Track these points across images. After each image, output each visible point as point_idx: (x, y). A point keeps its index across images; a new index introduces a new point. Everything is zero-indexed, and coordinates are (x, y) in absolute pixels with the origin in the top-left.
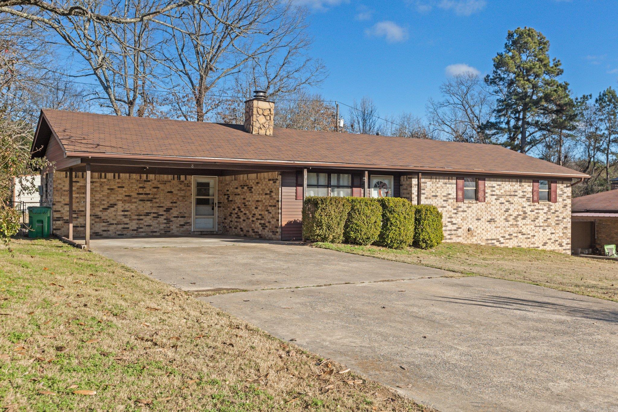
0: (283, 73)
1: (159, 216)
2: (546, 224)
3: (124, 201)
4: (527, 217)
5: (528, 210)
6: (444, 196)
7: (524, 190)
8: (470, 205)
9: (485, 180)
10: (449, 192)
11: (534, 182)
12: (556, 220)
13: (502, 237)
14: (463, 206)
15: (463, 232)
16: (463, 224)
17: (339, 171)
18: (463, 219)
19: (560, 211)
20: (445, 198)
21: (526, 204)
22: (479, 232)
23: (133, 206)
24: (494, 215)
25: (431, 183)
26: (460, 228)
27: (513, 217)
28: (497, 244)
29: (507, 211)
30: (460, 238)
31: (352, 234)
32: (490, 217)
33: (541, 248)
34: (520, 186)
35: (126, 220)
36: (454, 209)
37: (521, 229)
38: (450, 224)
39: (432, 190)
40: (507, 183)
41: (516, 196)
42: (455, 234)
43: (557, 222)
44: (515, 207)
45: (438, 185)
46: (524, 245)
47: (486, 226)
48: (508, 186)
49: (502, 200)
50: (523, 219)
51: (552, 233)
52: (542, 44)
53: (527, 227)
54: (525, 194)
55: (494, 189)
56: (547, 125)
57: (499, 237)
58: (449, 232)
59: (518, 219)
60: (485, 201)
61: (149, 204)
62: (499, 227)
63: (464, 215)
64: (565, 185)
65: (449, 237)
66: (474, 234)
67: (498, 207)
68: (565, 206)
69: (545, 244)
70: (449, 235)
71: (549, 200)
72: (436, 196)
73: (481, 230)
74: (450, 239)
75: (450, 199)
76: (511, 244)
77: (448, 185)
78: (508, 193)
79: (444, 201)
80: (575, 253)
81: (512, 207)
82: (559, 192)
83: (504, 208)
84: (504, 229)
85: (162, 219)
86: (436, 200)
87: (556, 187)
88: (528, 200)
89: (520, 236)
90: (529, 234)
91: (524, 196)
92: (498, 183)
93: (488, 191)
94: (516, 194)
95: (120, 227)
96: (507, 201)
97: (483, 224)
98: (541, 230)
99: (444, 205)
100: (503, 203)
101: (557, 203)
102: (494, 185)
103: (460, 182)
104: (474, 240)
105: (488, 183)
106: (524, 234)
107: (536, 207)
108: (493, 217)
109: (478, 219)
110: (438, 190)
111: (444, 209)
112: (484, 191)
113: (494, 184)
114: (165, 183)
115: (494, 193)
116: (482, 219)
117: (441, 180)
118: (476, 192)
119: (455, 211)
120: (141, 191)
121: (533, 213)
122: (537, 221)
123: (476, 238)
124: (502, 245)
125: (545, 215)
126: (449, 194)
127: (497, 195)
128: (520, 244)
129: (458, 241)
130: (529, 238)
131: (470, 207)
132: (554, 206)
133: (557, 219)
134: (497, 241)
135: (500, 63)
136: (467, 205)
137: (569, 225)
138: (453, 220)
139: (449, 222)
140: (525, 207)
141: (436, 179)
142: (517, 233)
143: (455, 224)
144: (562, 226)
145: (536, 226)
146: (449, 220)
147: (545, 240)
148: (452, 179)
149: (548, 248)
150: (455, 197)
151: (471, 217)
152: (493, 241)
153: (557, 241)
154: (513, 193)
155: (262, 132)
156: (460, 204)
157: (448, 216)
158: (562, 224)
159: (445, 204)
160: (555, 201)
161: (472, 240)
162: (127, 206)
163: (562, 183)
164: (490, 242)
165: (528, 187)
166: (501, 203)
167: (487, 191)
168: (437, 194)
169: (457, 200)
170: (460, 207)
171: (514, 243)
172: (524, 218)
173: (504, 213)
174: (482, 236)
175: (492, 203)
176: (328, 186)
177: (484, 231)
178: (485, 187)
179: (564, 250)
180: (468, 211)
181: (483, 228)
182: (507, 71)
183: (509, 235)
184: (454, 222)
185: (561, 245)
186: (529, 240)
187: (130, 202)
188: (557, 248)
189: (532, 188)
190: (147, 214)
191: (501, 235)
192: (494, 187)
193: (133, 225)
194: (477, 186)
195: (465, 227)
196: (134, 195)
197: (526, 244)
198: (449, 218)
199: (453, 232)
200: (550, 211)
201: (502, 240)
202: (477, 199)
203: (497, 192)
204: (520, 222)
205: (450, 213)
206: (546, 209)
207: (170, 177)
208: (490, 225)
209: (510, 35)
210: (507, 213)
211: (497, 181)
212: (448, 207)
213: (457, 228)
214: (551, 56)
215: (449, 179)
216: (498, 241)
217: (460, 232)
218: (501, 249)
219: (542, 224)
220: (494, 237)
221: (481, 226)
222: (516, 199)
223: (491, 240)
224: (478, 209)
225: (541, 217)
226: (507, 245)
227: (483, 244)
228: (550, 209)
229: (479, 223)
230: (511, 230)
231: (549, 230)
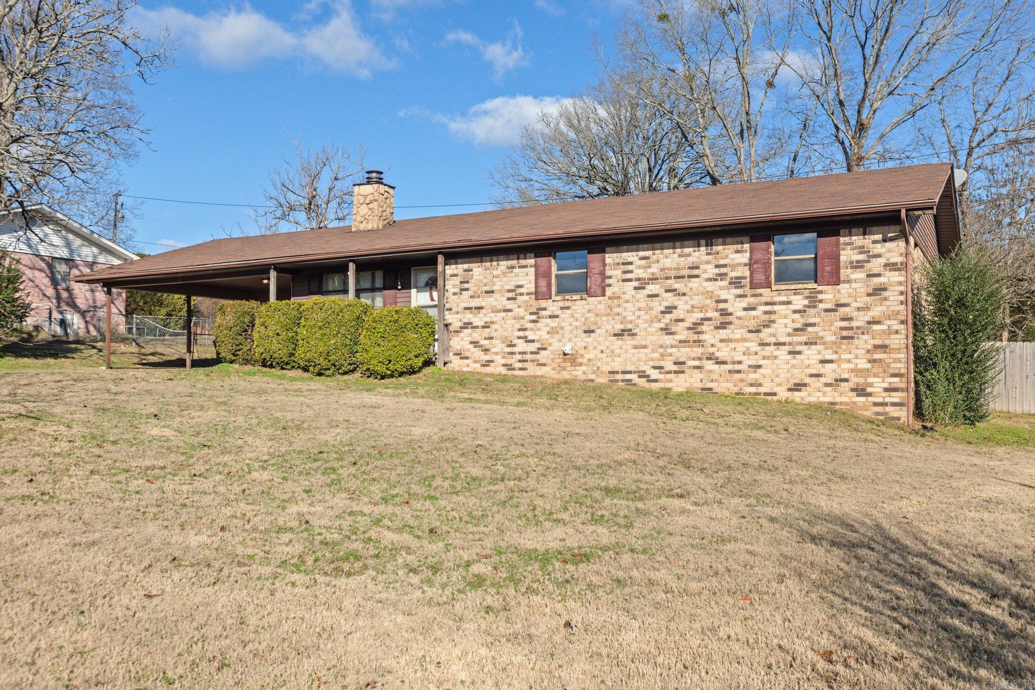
2: (803, 339)
4: (730, 323)
5: (736, 307)
6: (510, 291)
7: (722, 262)
8: (567, 304)
9: (604, 252)
10: (520, 283)
11: (752, 241)
12: (842, 329)
13: (655, 368)
14: (552, 306)
15: (552, 356)
16: (551, 341)
18: (552, 332)
19: (854, 305)
20: (511, 295)
21: (729, 294)
22: (591, 356)
24: (631, 322)
25: (480, 269)
26: (545, 349)
27: (687, 324)
28: (642, 382)
29: (669, 310)
30: (543, 368)
32: (622, 327)
33: (783, 394)
34: (708, 254)
36: (531, 314)
37: (711, 350)
38: (521, 341)
39: (484, 281)
40: (666, 251)
41: (697, 276)
42: (532, 361)
43: (845, 333)
44: (693, 302)
45: (495, 272)
46: (725, 386)
47: (607, 343)
49: (652, 288)
50: (716, 328)
51: (823, 362)
53: (733, 345)
54: (723, 270)
55: (630, 267)
57: (644, 368)
58: (519, 357)
59: (704, 328)
60: (604, 295)
62: (645, 347)
63: (554, 323)
64: (879, 237)
65: (520, 365)
66: (579, 360)
67: (643, 305)
68: (878, 291)
69: (798, 387)
70: (520, 361)
71: (817, 279)
72: (492, 292)
73: (598, 352)
74: (521, 369)
75: (521, 294)
76: (679, 384)
77: (516, 270)
78: (672, 273)
79: (509, 299)
81: (682, 305)
82: (847, 255)
83: (658, 306)
84: (661, 350)
86: (491, 299)
87: (838, 244)
88: (736, 283)
89: (709, 365)
90: (740, 363)
91: (720, 275)
92: (642, 254)
93: (617, 273)
94: (696, 272)
96: (667, 291)
97: (602, 339)
98: (782, 353)
99: (509, 307)
100: (657, 296)
101: (844, 287)
102: (630, 260)
104: (579, 373)
105: (611, 258)
106: (724, 363)
107: (763, 299)
108: (630, 326)
109: (589, 332)
110: (495, 280)
111: (510, 314)
112: (602, 274)
113: (631, 256)
115: (629, 276)
116: (598, 331)
117: (501, 263)
119: (534, 317)
121: (753, 313)
122: (767, 331)
123: (584, 368)
124: (655, 386)
125: (797, 316)
126: (520, 286)
127: (638, 279)
128: (709, 385)
129: (539, 373)
130: (739, 372)
131: (568, 308)
132: (828, 295)
133: (845, 324)
134: (640, 377)
136: (561, 304)
138: (527, 333)
139: (519, 338)
140: (726, 301)
141: (491, 261)
142: (700, 359)
143: (533, 341)
144: (865, 342)
145: (763, 344)
146: (521, 334)
147: (799, 376)
148: (525, 258)
149: (815, 394)
150: (533, 290)
151: (570, 328)
152: (628, 376)
153: (846, 380)
154: (686, 272)
156: (543, 303)
157: (518, 326)
158: (865, 337)
159: (510, 305)
160: (835, 280)
161: (575, 373)
163: (864, 234)
164: (620, 377)
165: (735, 254)
166: (649, 296)
167: (608, 273)
168: (494, 288)
169: (537, 295)
170: (545, 309)
171: (693, 380)
172: (723, 326)
173: (660, 316)
174: (599, 364)
175: (626, 297)
177: (604, 355)
178: (604, 265)
179: (876, 404)
180: (562, 316)
181: (604, 348)
183: (675, 363)
184: (530, 338)
185: (861, 391)
186: (737, 376)
188: (844, 397)
189: (748, 255)
191: (652, 363)
192: (631, 263)
195: (556, 347)
197: (730, 385)
198: (519, 330)
199: (528, 357)
200: (815, 307)
201: (654, 374)
203: (641, 273)
204: (710, 336)
205: (521, 322)
206: (799, 302)
208: (620, 342)
210: (668, 316)
211: (638, 250)
212: (516, 310)
213: (539, 349)
215: (518, 259)
216: (643, 375)
217: (543, 356)
218: (652, 395)
219: (787, 339)
220: (632, 368)
221: (595, 344)
222: (694, 284)
223: (624, 372)
224: (589, 311)
225: (781, 322)
226: (668, 385)
227: (603, 380)
228: (813, 301)
229: (590, 339)
230: (683, 353)
231: (811, 355)
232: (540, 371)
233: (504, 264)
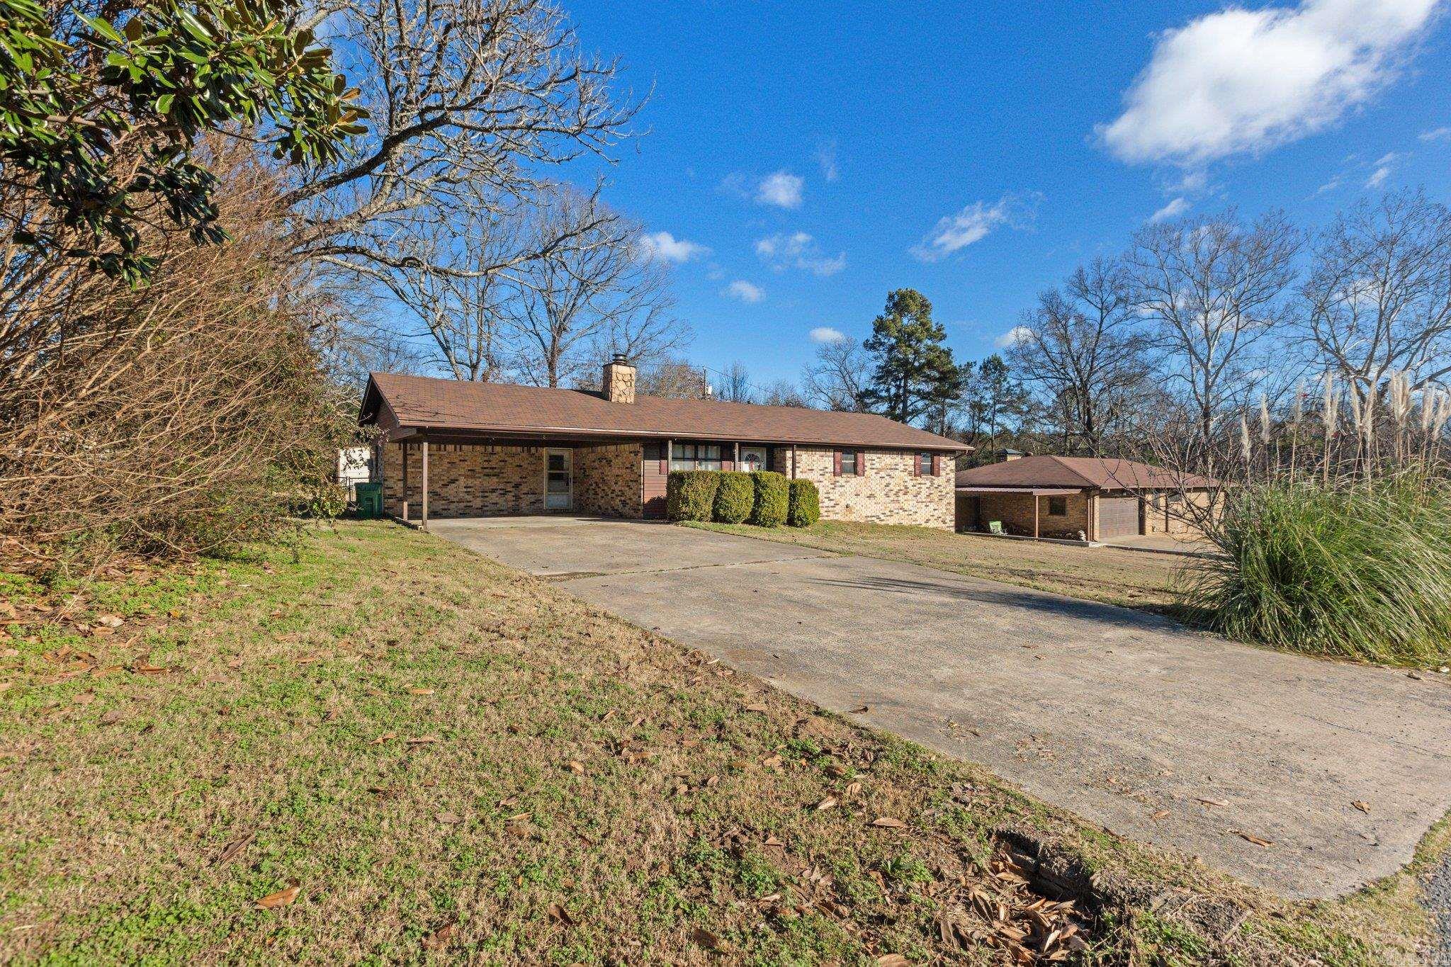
0: (645, 335)
1: (505, 492)
2: (929, 500)
3: (466, 477)
4: (908, 492)
5: (910, 484)
6: (821, 470)
7: (906, 463)
8: (848, 479)
9: (864, 452)
10: (826, 466)
11: (916, 454)
13: (883, 514)
14: (841, 480)
15: (841, 508)
16: (840, 500)
17: (707, 443)
18: (841, 495)
19: (943, 486)
20: (821, 472)
21: (908, 478)
22: (858, 508)
23: (477, 482)
24: (874, 490)
25: (806, 456)
26: (838, 504)
27: (894, 492)
28: (877, 521)
29: (887, 485)
30: (837, 515)
31: (722, 512)
32: (870, 493)
33: (924, 525)
34: (902, 459)
35: (469, 497)
36: (831, 484)
37: (902, 505)
39: (808, 463)
40: (887, 455)
41: (897, 469)
42: (832, 511)
43: (940, 497)
44: (896, 481)
45: (814, 458)
46: (906, 523)
47: (865, 501)
48: (888, 459)
49: (882, 474)
51: (935, 509)
52: (925, 307)
53: (908, 502)
54: (906, 467)
55: (874, 462)
56: (929, 393)
57: (879, 514)
59: (900, 494)
60: (864, 475)
61: (495, 479)
62: (879, 503)
63: (842, 490)
64: (949, 458)
65: (826, 514)
66: (853, 510)
67: (878, 482)
68: (948, 480)
69: (928, 521)
70: (826, 511)
71: (932, 474)
72: (812, 470)
73: (860, 506)
74: (827, 516)
75: (827, 472)
76: (892, 521)
77: (825, 458)
78: (889, 467)
79: (821, 475)
80: (959, 529)
81: (892, 482)
82: (942, 465)
83: (884, 482)
84: (885, 505)
85: (510, 497)
86: (812, 474)
87: (939, 460)
88: (910, 474)
89: (901, 512)
90: (911, 510)
91: (905, 469)
92: (878, 455)
93: (868, 464)
94: (897, 467)
95: (462, 505)
96: (887, 475)
97: (862, 500)
98: (923, 506)
99: (821, 480)
100: (883, 477)
101: (940, 478)
102: (874, 458)
103: (838, 454)
104: (853, 518)
105: (867, 456)
106: (906, 511)
107: (918, 482)
108: (873, 493)
109: (857, 495)
110: (814, 463)
111: (821, 483)
112: (863, 464)
113: (874, 456)
114: (513, 455)
115: (873, 466)
116: (861, 495)
118: (855, 465)
119: (833, 486)
120: (486, 465)
121: (915, 488)
122: (919, 496)
123: (855, 515)
124: (883, 523)
125: (927, 489)
126: (826, 468)
127: (877, 468)
128: (901, 521)
130: (911, 515)
131: (848, 481)
132: (937, 481)
133: (940, 494)
135: (880, 327)
136: (845, 479)
137: (953, 501)
138: (830, 495)
139: (826, 498)
140: (907, 482)
141: (812, 451)
142: (898, 509)
143: (832, 500)
144: (945, 501)
145: (918, 502)
146: (826, 495)
147: (928, 516)
148: (829, 451)
149: (931, 525)
150: (832, 470)
151: (849, 493)
152: (873, 518)
153: (940, 517)
154: (894, 467)
155: (622, 400)
156: (838, 478)
157: (825, 491)
158: (945, 499)
159: (821, 478)
160: (938, 475)
161: (851, 517)
162: (470, 482)
163: (946, 456)
164: (869, 519)
165: (909, 460)
166: (881, 477)
167: (866, 464)
168: (813, 468)
169: (835, 474)
170: (838, 482)
171: (895, 519)
172: (905, 494)
173: (885, 488)
174: (861, 512)
175: (872, 477)
176: (695, 459)
177: (863, 508)
178: (864, 460)
179: (948, 527)
180: (846, 486)
181: (863, 503)
182: (887, 336)
183: (890, 511)
184: (831, 498)
185: (944, 522)
186: (911, 517)
187: (473, 477)
188: (939, 525)
189: (913, 461)
190: (493, 491)
191: (881, 512)
192: (874, 460)
193: (478, 503)
194: (856, 459)
195: (843, 503)
196: (478, 469)
197: (907, 521)
198: (826, 493)
199: (830, 509)
200: (932, 486)
201: (882, 517)
202: (856, 473)
203: (877, 465)
204: (902, 498)
205: (827, 488)
206: (928, 484)
207: (519, 449)
208: (870, 501)
209: (891, 297)
210: (887, 488)
211: (876, 453)
212: (824, 481)
213: (835, 504)
214: (934, 319)
215: (826, 451)
216: (878, 517)
217: (837, 508)
218: (881, 527)
219: (924, 500)
220: (874, 514)
221: (860, 501)
222: (897, 472)
223: (871, 516)
224: (857, 484)
225: (923, 492)
226: (887, 522)
227: (862, 521)
228: (932, 484)
229: (857, 499)
230: (892, 506)
231: (932, 506)
232: (836, 517)
233: (818, 454)
